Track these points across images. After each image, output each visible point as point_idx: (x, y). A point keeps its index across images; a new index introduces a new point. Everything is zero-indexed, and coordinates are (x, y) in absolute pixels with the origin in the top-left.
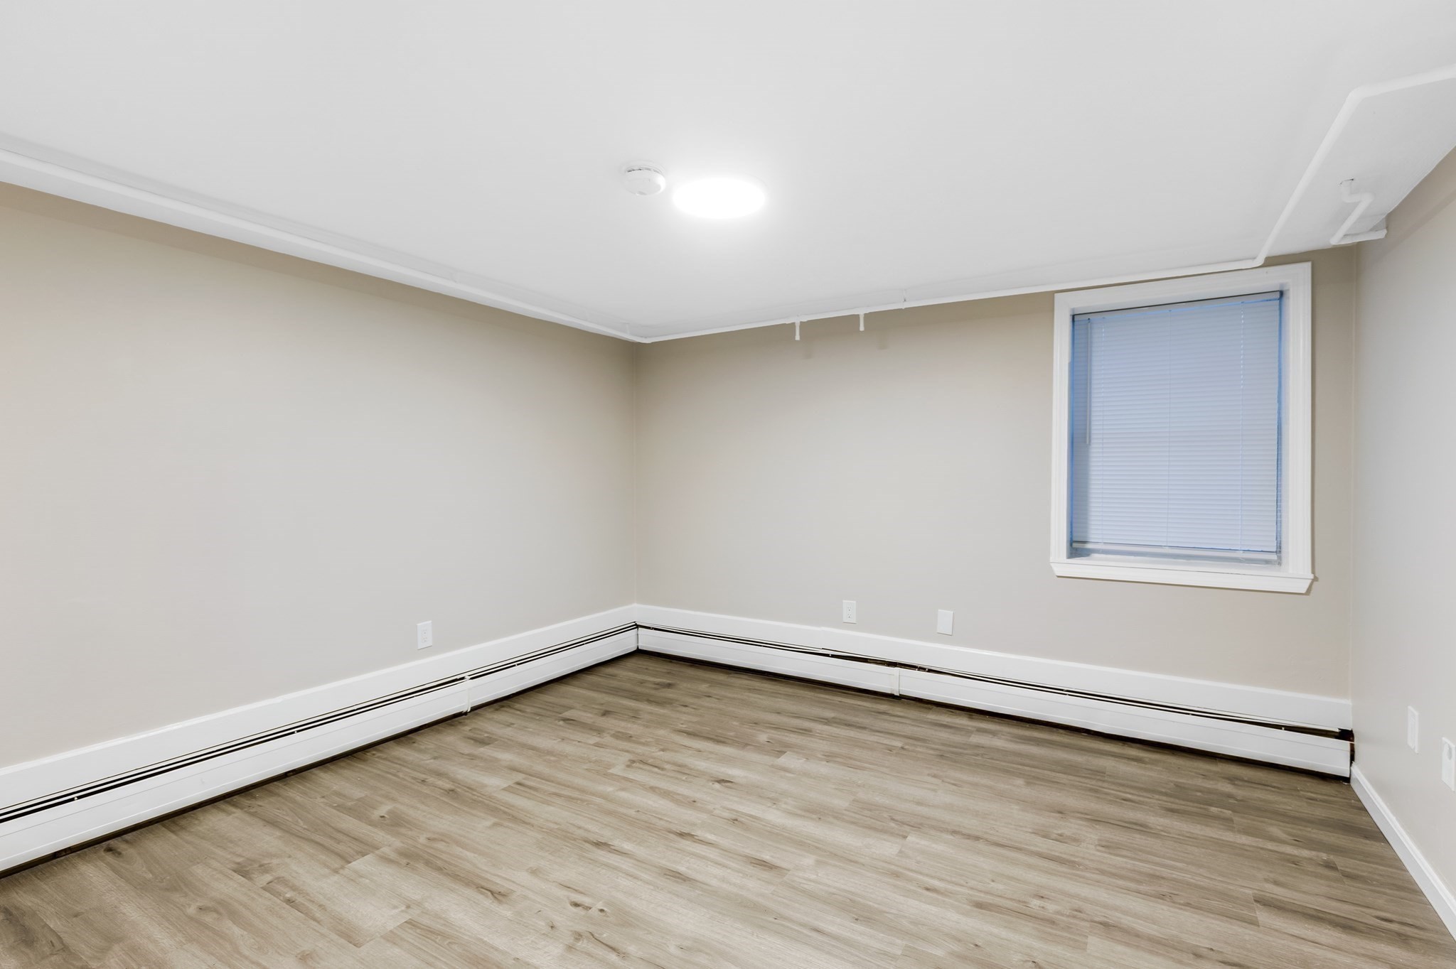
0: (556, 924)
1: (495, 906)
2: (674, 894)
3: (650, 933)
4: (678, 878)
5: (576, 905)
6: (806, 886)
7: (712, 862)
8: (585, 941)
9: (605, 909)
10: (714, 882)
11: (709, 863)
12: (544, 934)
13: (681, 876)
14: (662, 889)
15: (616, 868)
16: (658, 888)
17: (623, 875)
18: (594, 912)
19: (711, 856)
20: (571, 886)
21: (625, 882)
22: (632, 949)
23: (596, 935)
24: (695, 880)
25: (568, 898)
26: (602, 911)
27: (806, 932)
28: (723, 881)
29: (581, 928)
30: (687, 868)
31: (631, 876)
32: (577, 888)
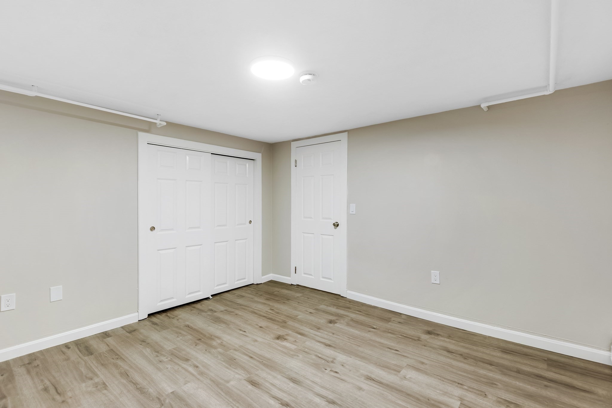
0: (342, 366)
1: (370, 375)
2: (297, 373)
3: (308, 361)
4: (294, 380)
5: (336, 372)
6: (243, 372)
7: (277, 387)
8: (330, 360)
9: (324, 370)
10: (279, 377)
11: (278, 386)
12: (345, 364)
13: (293, 381)
14: (302, 376)
15: (322, 387)
16: (303, 376)
17: (319, 383)
18: (329, 369)
19: (276, 390)
20: (341, 380)
21: (317, 380)
22: (314, 357)
23: (326, 362)
24: (287, 379)
25: (340, 375)
26: (326, 369)
27: (255, 357)
28: (275, 377)
29: (332, 364)
30: (289, 384)
31: (315, 383)
32: (338, 379)
